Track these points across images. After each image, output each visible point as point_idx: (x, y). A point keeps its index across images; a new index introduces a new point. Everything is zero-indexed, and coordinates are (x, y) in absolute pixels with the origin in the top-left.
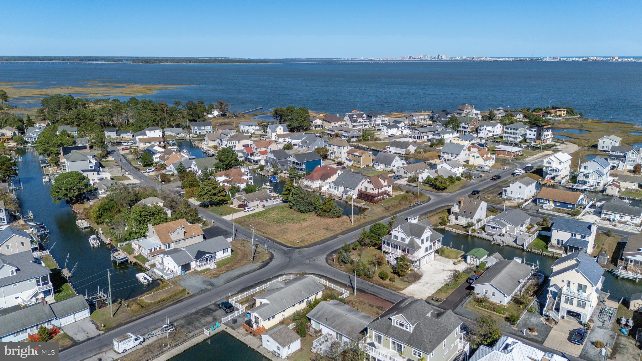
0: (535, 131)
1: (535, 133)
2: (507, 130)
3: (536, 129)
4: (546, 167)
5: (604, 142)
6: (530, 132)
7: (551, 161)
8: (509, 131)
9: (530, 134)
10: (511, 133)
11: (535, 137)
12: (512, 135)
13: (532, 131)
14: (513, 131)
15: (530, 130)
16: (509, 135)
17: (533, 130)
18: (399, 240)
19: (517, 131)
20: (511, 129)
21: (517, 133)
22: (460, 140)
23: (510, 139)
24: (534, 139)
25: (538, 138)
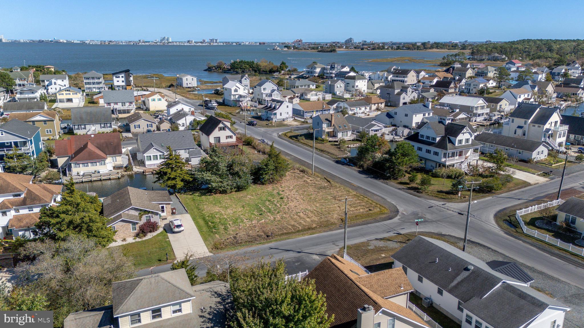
0: (122, 77)
1: (123, 79)
3: (123, 75)
4: (235, 95)
5: (187, 79)
6: (118, 79)
7: (237, 88)
8: (91, 81)
9: (118, 81)
10: (94, 83)
11: (124, 84)
12: (96, 86)
13: (119, 77)
14: (96, 81)
15: (117, 77)
16: (92, 86)
17: (121, 76)
18: (463, 143)
19: (100, 80)
20: (93, 78)
21: (100, 83)
22: (71, 93)
23: (94, 90)
24: (123, 86)
25: (128, 84)
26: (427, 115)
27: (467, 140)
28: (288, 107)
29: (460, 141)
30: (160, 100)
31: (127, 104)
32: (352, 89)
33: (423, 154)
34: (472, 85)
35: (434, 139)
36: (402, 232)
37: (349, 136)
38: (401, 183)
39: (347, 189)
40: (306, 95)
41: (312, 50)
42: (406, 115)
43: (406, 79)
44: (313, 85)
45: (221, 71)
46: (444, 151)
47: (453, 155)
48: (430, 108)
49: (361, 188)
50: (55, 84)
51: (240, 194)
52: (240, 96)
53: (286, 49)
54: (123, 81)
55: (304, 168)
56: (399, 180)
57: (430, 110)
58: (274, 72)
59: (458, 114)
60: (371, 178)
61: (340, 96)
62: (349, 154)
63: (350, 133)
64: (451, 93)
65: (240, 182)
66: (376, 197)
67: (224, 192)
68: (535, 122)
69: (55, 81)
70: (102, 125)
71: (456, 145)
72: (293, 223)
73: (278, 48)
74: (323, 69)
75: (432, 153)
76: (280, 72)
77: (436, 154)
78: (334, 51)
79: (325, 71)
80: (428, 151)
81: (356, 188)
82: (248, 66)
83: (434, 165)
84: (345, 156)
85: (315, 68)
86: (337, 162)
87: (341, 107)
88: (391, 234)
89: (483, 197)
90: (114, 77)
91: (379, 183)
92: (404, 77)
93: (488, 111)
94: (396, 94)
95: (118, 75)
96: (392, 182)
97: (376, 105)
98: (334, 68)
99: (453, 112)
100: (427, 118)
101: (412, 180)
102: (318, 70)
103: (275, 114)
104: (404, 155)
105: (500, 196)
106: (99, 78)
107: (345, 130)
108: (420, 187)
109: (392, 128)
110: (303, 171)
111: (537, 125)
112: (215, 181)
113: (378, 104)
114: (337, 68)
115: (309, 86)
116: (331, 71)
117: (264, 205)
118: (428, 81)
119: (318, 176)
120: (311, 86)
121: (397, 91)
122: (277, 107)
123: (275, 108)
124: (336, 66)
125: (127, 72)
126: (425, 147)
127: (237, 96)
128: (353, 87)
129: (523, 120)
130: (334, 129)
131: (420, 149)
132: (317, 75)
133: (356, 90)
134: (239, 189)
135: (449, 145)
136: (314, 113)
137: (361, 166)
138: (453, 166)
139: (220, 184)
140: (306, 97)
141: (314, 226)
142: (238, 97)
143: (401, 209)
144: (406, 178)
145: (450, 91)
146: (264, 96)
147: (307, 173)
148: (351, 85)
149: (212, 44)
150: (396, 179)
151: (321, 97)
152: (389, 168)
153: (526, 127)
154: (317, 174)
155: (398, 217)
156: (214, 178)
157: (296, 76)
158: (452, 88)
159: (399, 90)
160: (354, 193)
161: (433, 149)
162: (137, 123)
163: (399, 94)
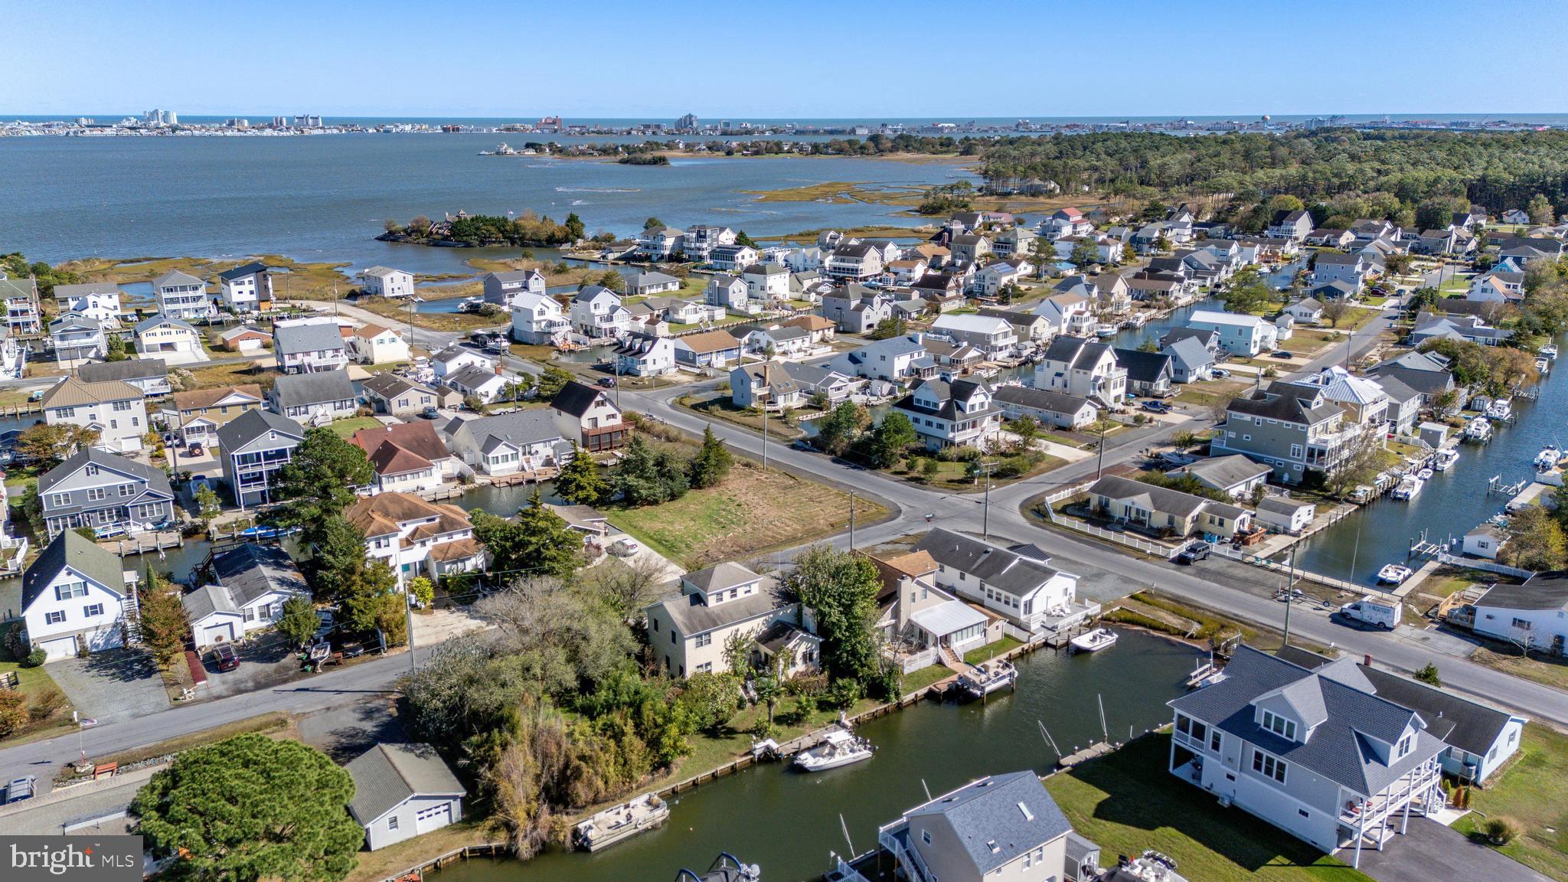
0: (250, 282)
1: (253, 287)
2: (172, 295)
3: (252, 278)
4: (538, 322)
5: (392, 279)
6: (240, 288)
7: (544, 308)
8: (180, 295)
9: (240, 292)
10: (185, 300)
11: (254, 298)
12: (192, 305)
13: (242, 283)
14: (191, 294)
15: (237, 284)
16: (181, 306)
17: (246, 280)
18: (977, 409)
19: (199, 293)
20: (183, 289)
21: (200, 297)
22: (173, 331)
23: (186, 315)
24: (250, 303)
25: (264, 298)
26: (916, 356)
27: (982, 405)
28: (666, 347)
29: (973, 407)
30: (393, 340)
31: (330, 353)
32: (760, 294)
33: (922, 427)
34: (987, 278)
35: (936, 405)
36: (911, 533)
37: (796, 401)
38: (896, 473)
39: (824, 486)
40: (676, 312)
41: (602, 158)
42: (883, 358)
43: (861, 266)
44: (674, 283)
45: (424, 240)
46: (952, 423)
47: (964, 427)
48: (920, 343)
49: (842, 484)
50: (95, 305)
51: (678, 504)
52: (551, 324)
53: (531, 152)
54: (252, 293)
55: (751, 461)
56: (893, 469)
57: (920, 348)
58: (561, 242)
59: (966, 351)
60: (854, 468)
61: (742, 312)
62: (805, 433)
63: (796, 395)
64: (950, 299)
65: (676, 486)
66: (867, 495)
67: (655, 502)
68: (1078, 366)
69: (95, 299)
70: (338, 405)
71: (968, 412)
72: (770, 533)
73: (510, 151)
74: (681, 239)
75: (935, 425)
76: (573, 243)
77: (940, 426)
78: (661, 161)
79: (685, 244)
80: (929, 424)
81: (837, 484)
82: (493, 229)
83: (938, 443)
84: (800, 436)
85: (663, 238)
86: (793, 447)
87: (758, 341)
88: (898, 536)
89: (1007, 484)
90: (232, 284)
91: (866, 474)
92: (857, 262)
93: (1014, 339)
94: (854, 310)
95: (239, 280)
96: (883, 472)
97: (821, 332)
98: (705, 237)
99: (957, 347)
100: (916, 361)
101: (911, 467)
102: (669, 242)
103: (644, 362)
104: (898, 431)
105: (1028, 480)
106: (195, 288)
107: (787, 392)
108: (923, 476)
109: (862, 382)
110: (748, 465)
111: (1082, 371)
112: (643, 487)
113: (823, 330)
114: (711, 236)
115: (665, 286)
116: (698, 245)
117: (718, 514)
118: (905, 269)
119: (773, 472)
120: (670, 285)
121: (854, 304)
122: (647, 348)
123: (641, 351)
124: (709, 232)
125: (258, 270)
126: (923, 417)
127: (543, 324)
128: (763, 289)
129: (1062, 364)
130: (770, 390)
131: (916, 420)
132: (667, 252)
133: (769, 295)
134: (673, 497)
135: (958, 413)
136: (714, 355)
137: (832, 452)
138: (965, 443)
139: (652, 491)
140: (676, 317)
141: (799, 535)
142: (546, 326)
143: (904, 508)
144: (902, 465)
145: (949, 294)
146: (597, 320)
147: (756, 468)
148: (757, 286)
149: (307, 132)
150: (888, 467)
151: (705, 315)
152: (877, 451)
153: (1067, 374)
154: (770, 468)
155: (902, 517)
156: (642, 482)
157: (617, 255)
158: (951, 289)
159: (858, 302)
160: (835, 491)
161: (935, 420)
162: (402, 397)
163: (859, 309)
